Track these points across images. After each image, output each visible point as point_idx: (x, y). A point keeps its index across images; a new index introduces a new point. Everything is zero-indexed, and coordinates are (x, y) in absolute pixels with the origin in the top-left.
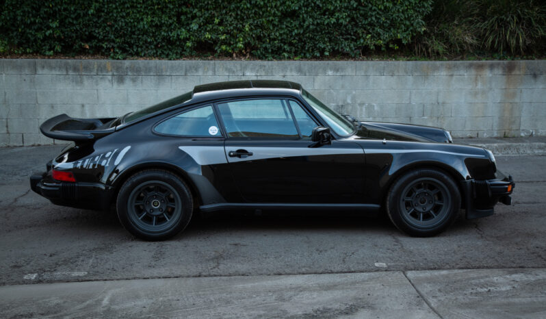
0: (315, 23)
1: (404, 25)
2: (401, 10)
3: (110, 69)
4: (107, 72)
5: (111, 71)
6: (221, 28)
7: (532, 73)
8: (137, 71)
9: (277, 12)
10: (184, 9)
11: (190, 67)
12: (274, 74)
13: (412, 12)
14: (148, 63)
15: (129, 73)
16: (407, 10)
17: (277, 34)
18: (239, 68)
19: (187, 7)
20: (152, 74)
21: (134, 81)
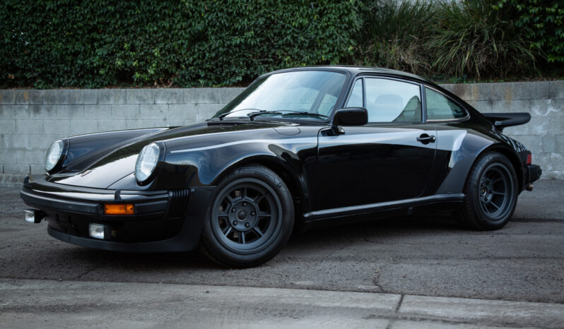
0: (226, 45)
1: (328, 45)
2: (319, 27)
3: (27, 99)
4: (25, 101)
5: (28, 100)
6: (131, 53)
7: (487, 98)
8: (52, 100)
9: (184, 34)
10: (95, 35)
11: (102, 95)
12: (186, 102)
13: (332, 28)
14: (62, 92)
15: (45, 103)
16: (327, 27)
17: (191, 59)
18: (150, 95)
19: (99, 33)
20: (66, 103)
21: (49, 110)
